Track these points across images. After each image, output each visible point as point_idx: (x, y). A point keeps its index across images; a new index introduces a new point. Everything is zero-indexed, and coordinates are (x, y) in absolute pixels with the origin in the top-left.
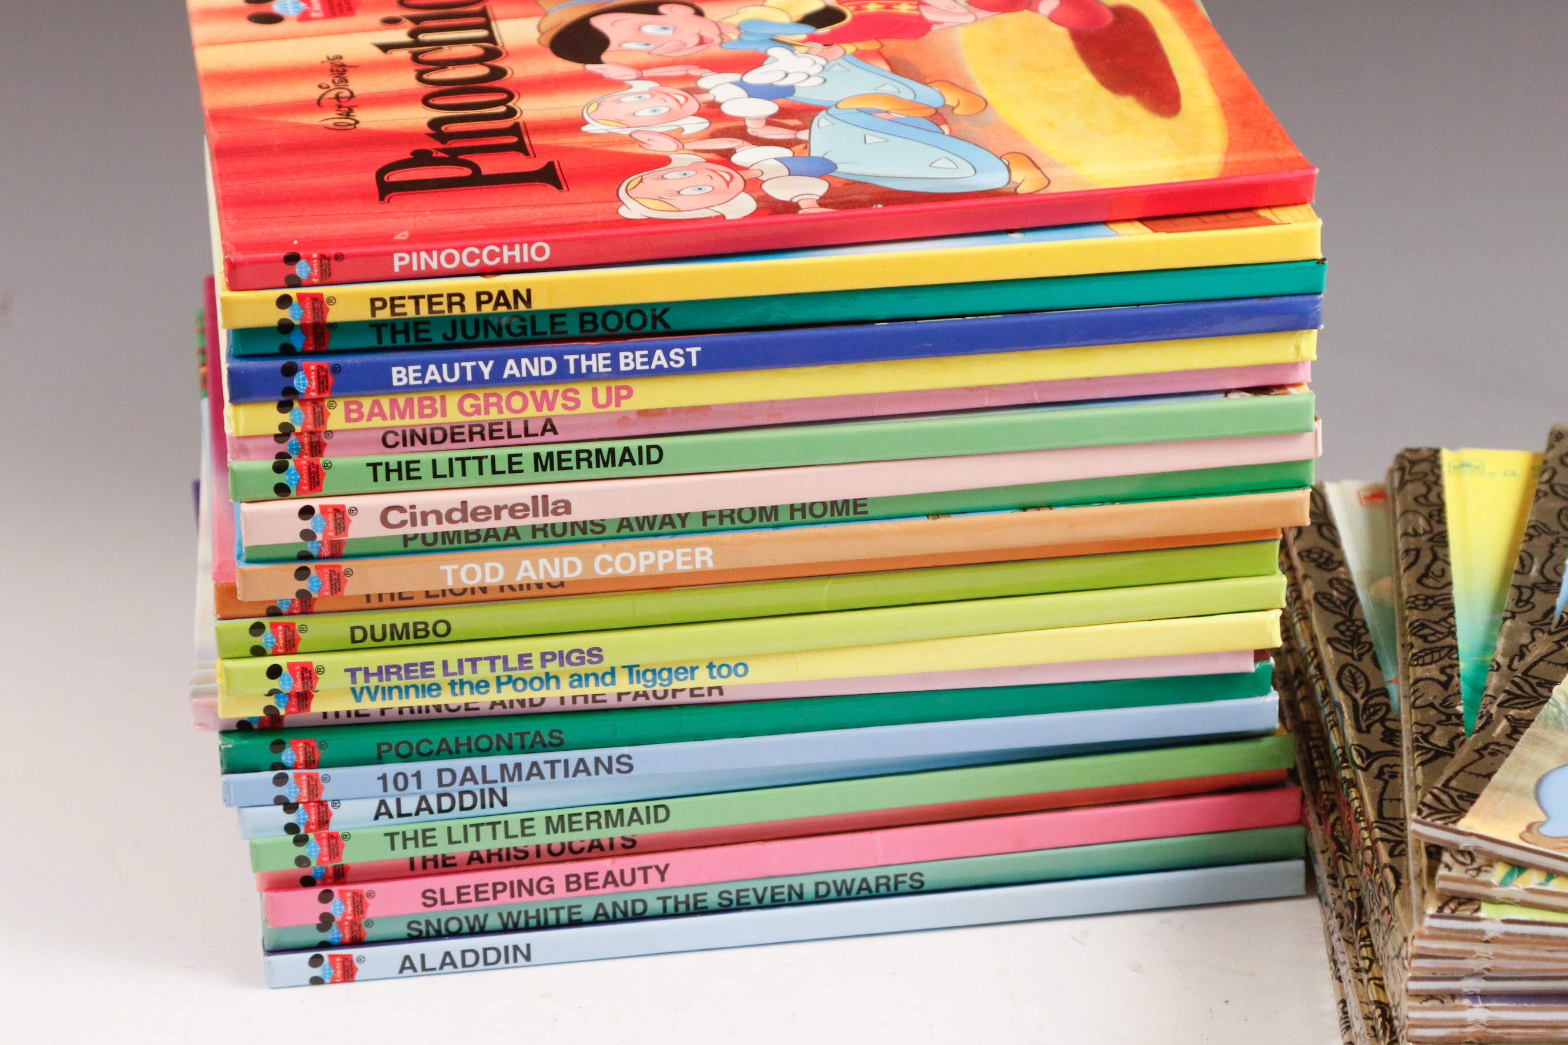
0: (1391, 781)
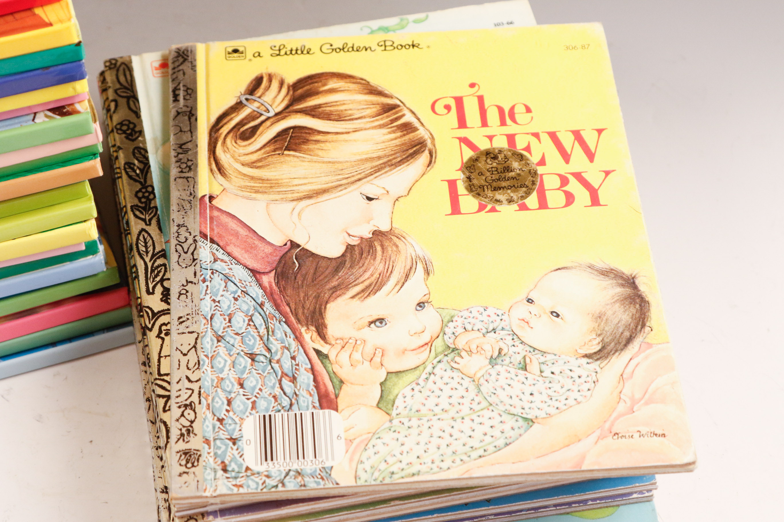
0: (167, 339)
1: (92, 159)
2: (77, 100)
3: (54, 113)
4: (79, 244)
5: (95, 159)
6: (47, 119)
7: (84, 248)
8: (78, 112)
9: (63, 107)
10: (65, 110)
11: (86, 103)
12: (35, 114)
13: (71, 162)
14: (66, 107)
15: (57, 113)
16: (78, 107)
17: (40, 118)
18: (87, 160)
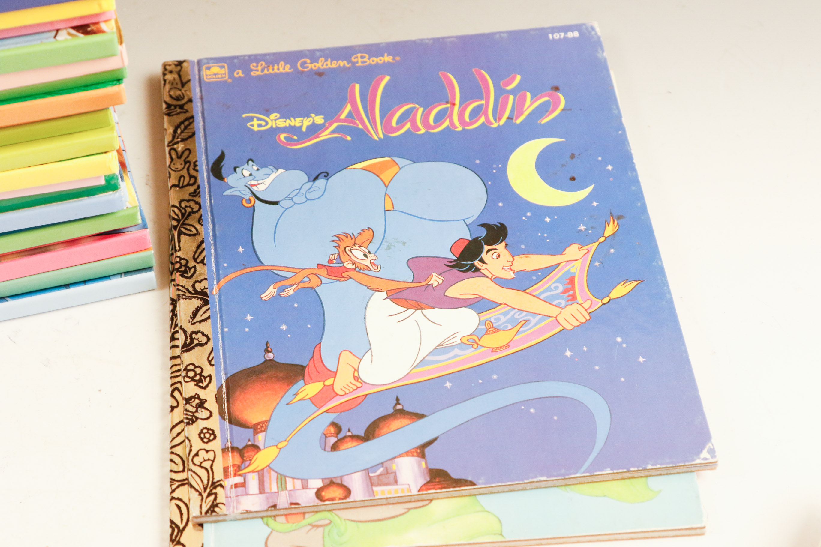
1: (116, 84)
2: (103, 18)
3: (78, 31)
4: (98, 178)
5: (119, 84)
6: (69, 37)
7: (103, 182)
8: (102, 32)
9: (87, 26)
10: (89, 29)
11: (112, 23)
12: (57, 31)
13: (94, 86)
14: (91, 26)
15: (81, 31)
16: (103, 26)
17: (63, 36)
18: (110, 85)
